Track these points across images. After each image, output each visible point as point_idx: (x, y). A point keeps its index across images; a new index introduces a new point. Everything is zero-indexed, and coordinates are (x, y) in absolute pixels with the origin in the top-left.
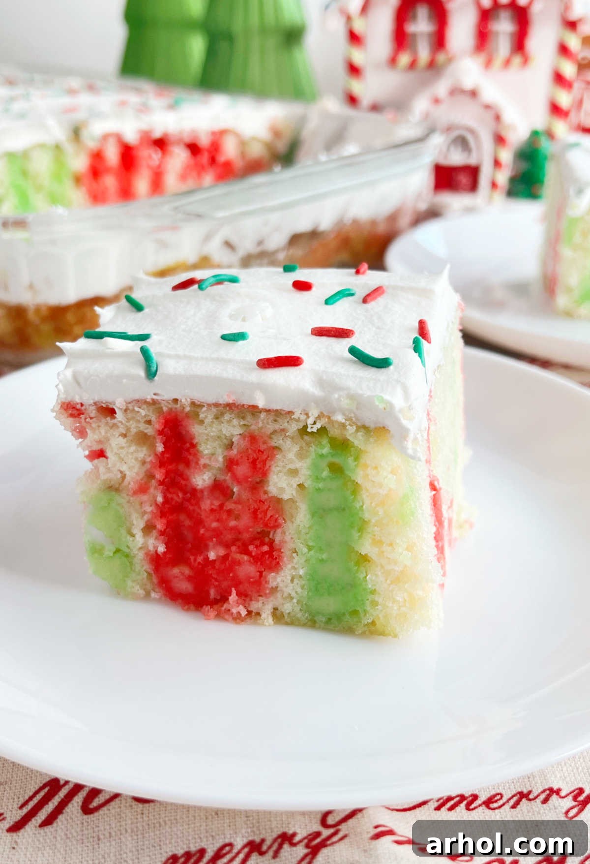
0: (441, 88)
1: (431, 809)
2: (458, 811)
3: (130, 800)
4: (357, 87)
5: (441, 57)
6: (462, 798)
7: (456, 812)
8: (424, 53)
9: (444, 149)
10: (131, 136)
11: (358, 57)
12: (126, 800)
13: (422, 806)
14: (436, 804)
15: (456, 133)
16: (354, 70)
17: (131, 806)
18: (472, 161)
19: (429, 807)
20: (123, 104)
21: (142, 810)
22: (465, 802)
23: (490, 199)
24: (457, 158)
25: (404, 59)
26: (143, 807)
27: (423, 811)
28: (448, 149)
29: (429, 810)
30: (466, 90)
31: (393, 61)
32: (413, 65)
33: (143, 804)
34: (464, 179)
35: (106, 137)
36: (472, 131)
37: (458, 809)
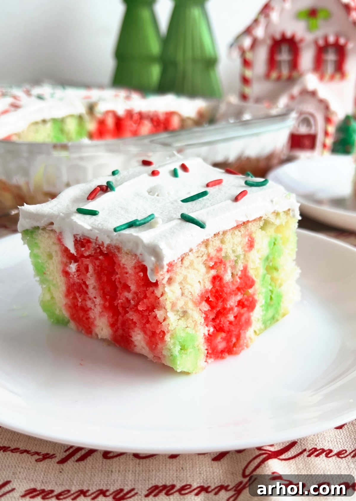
0: (296, 90)
1: (305, 456)
2: (321, 457)
3: (132, 457)
4: (248, 90)
5: (295, 74)
6: (323, 451)
7: (320, 457)
8: (285, 71)
9: (296, 125)
10: (121, 112)
11: (248, 73)
12: (129, 456)
13: (300, 455)
14: (308, 453)
15: (303, 116)
16: (245, 81)
17: (132, 460)
18: (312, 132)
19: (304, 455)
20: (116, 96)
21: (139, 463)
22: (325, 453)
23: (322, 153)
24: (303, 130)
25: (274, 75)
26: (139, 461)
27: (300, 458)
28: (299, 126)
29: (304, 457)
30: (310, 91)
31: (267, 76)
32: (279, 78)
33: (139, 459)
34: (307, 142)
35: (107, 112)
36: (312, 115)
37: (321, 456)
